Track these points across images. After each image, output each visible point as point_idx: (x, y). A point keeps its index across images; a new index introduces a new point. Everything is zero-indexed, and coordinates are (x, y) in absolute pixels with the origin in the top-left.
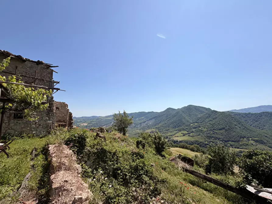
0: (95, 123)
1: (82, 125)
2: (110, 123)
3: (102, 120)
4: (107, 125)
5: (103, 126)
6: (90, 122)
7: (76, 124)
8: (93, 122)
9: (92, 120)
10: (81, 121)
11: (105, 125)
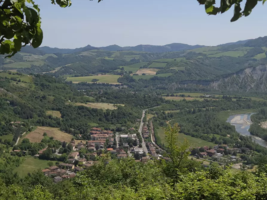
0: (183, 68)
1: (139, 73)
2: (237, 73)
3: (207, 58)
4: (226, 80)
5: (213, 81)
6: (164, 65)
7: (119, 71)
8: (176, 65)
9: (169, 60)
10: (133, 62)
11: (217, 80)
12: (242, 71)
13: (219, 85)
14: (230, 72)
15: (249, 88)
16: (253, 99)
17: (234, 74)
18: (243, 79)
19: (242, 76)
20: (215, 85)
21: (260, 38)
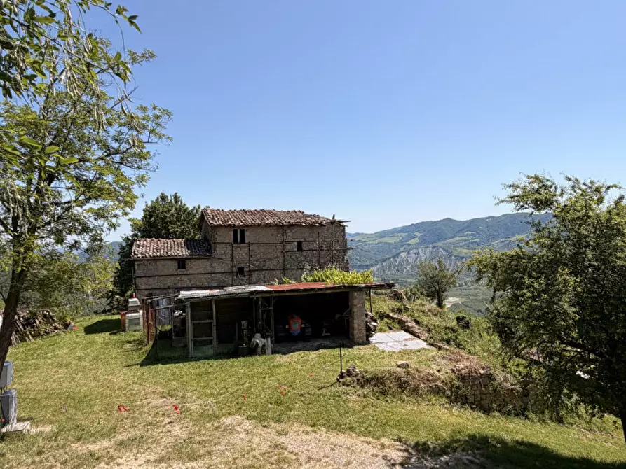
2: (394, 257)
3: (366, 245)
4: (384, 264)
5: (372, 265)
11: (376, 265)
12: (398, 255)
13: (378, 269)
14: (387, 256)
15: (405, 271)
16: (409, 280)
17: (390, 258)
18: (400, 262)
19: (398, 260)
20: (374, 269)
21: (412, 225)
